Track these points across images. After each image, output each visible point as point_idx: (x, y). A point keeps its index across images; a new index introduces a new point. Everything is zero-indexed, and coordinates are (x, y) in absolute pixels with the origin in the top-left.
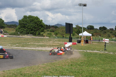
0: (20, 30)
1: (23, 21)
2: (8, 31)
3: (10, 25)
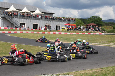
2: (106, 29)
3: (108, 23)
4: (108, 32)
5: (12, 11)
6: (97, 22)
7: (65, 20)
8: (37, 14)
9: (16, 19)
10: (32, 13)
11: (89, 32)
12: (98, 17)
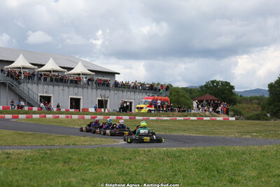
0: (272, 107)
4: (248, 119)
5: (20, 68)
6: (223, 93)
8: (79, 74)
9: (29, 85)
10: (67, 73)
11: (201, 116)
12: (226, 82)
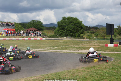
0: (59, 32)
1: (62, 23)
2: (47, 34)
3: (49, 27)
4: (49, 37)
6: (38, 26)
7: (4, 25)
11: (30, 37)
12: (39, 21)
